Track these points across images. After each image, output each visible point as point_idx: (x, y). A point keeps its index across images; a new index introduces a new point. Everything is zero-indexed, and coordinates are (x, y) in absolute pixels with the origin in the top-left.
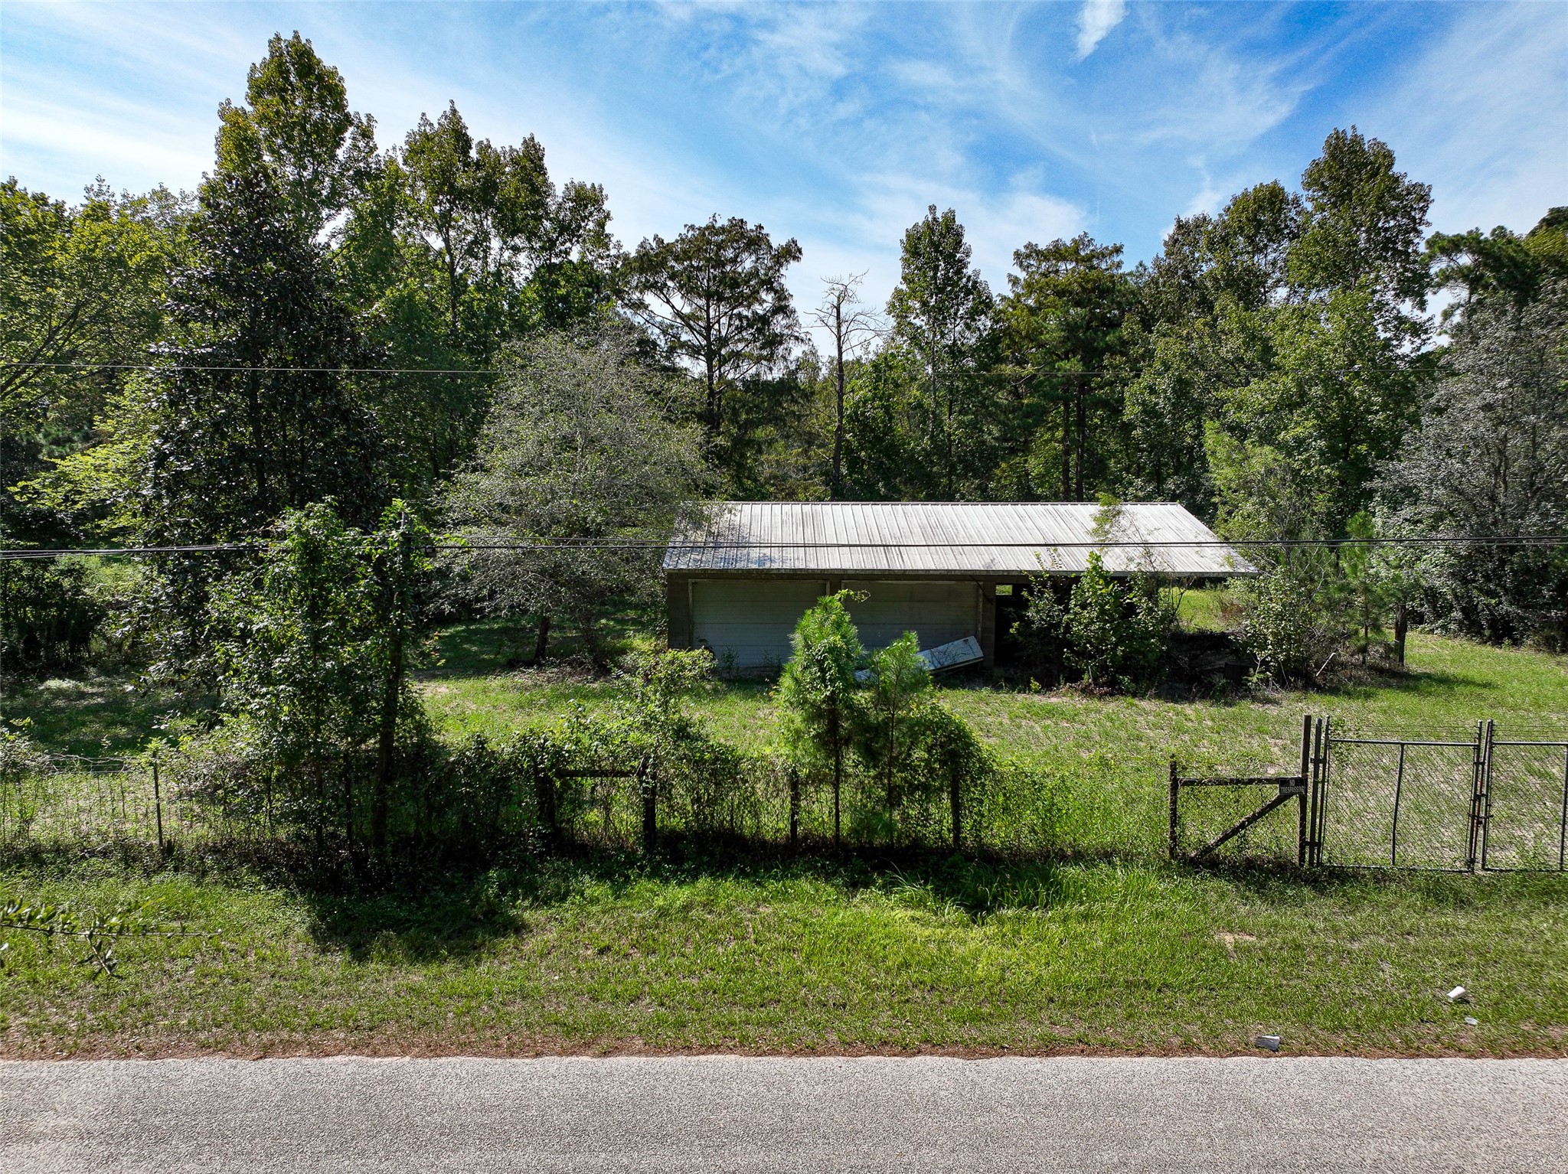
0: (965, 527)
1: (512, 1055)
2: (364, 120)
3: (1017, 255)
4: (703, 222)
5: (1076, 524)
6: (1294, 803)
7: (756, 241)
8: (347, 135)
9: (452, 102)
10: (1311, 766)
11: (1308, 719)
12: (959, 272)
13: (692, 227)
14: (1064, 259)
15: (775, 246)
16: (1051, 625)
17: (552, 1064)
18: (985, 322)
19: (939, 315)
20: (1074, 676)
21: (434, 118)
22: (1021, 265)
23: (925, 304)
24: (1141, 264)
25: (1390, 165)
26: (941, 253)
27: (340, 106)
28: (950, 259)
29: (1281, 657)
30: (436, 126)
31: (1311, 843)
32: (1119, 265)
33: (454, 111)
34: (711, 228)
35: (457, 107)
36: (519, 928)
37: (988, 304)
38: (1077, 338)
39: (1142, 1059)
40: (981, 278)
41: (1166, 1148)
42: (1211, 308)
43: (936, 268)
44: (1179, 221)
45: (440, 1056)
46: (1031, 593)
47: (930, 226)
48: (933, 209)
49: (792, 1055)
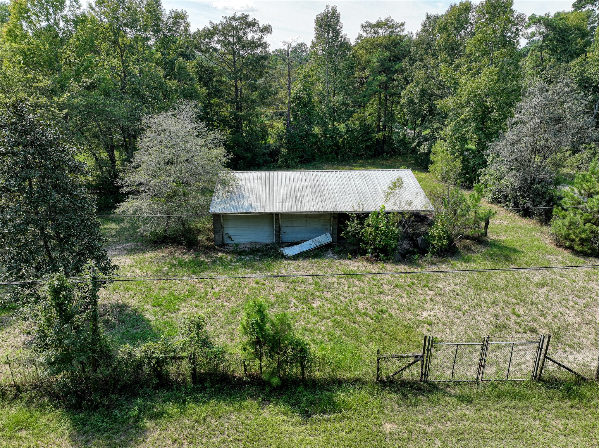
0: (327, 185)
3: (362, 26)
4: (230, 15)
5: (370, 182)
6: (419, 363)
7: (253, 24)
10: (426, 352)
11: (426, 337)
12: (338, 35)
13: (226, 17)
14: (381, 27)
15: (261, 26)
16: (356, 233)
19: (330, 54)
20: (364, 253)
22: (363, 30)
23: (324, 48)
25: (512, 5)
28: (334, 29)
29: (440, 245)
31: (425, 375)
32: (403, 30)
37: (350, 48)
38: (384, 66)
40: (347, 37)
42: (437, 58)
43: (328, 33)
44: (427, 15)
46: (349, 221)
47: (326, 14)
48: (328, 6)
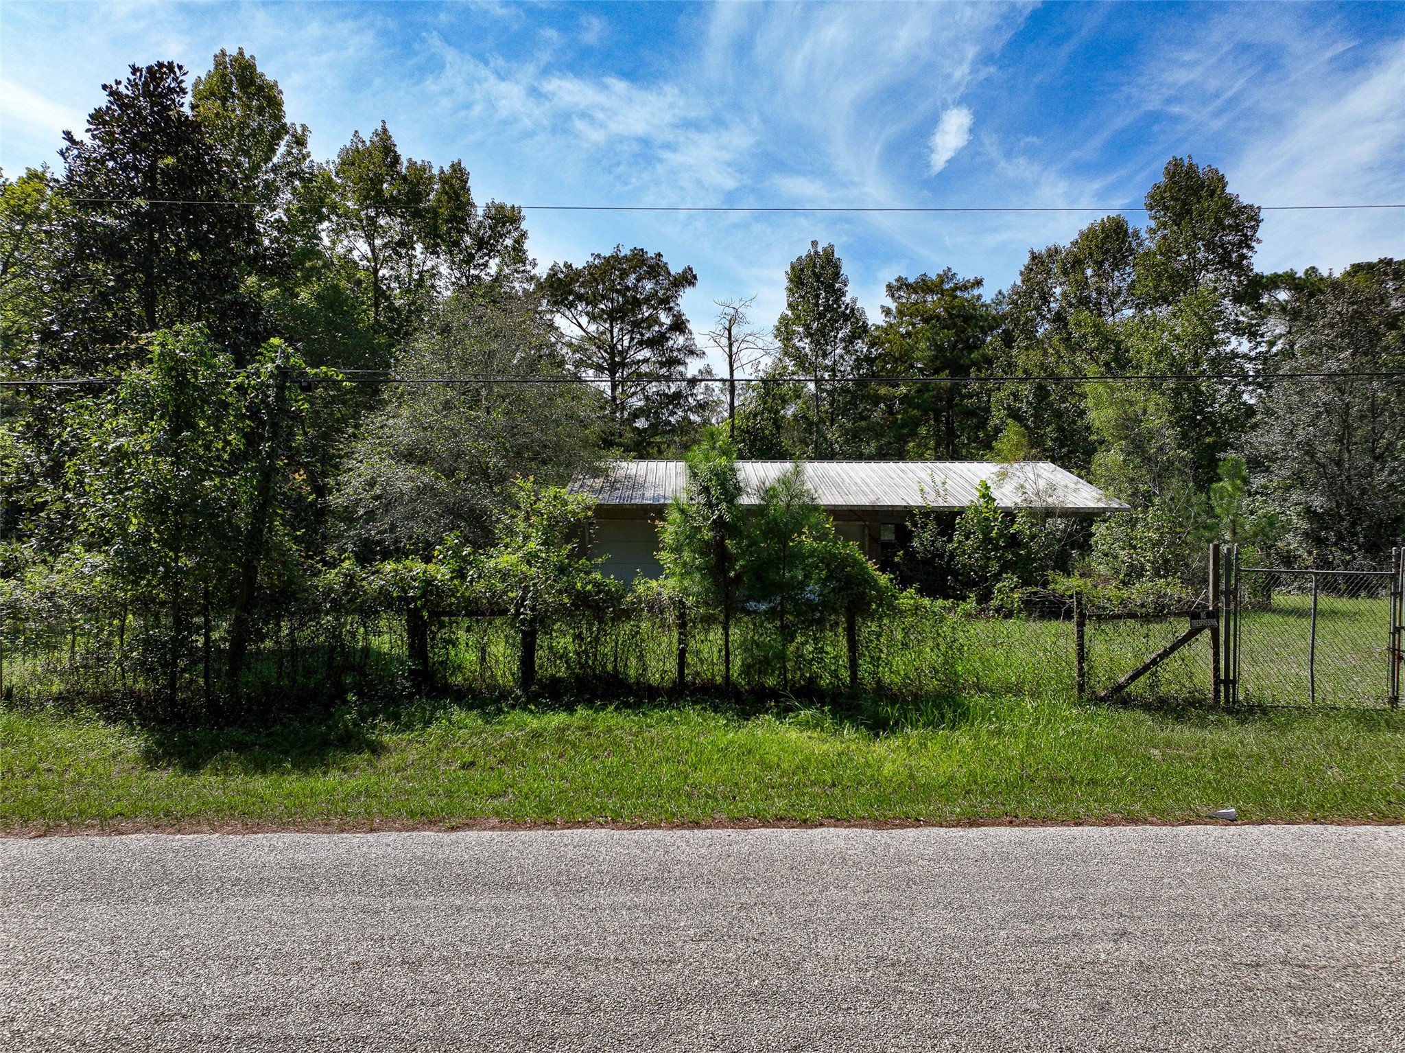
1: (342, 831)
2: (299, 131)
3: (889, 287)
4: (607, 253)
6: (1206, 637)
7: (655, 268)
8: (283, 143)
9: (384, 122)
10: (1222, 598)
12: (836, 301)
13: (599, 256)
14: (932, 291)
15: (673, 273)
16: (935, 556)
17: (389, 837)
18: (861, 346)
19: (820, 338)
21: (366, 136)
22: (893, 296)
23: (807, 327)
24: (1000, 293)
25: (1224, 186)
26: (822, 283)
27: (278, 116)
28: (830, 288)
30: (368, 143)
31: (1226, 681)
32: (980, 295)
33: (385, 130)
34: (615, 258)
35: (387, 126)
36: (377, 749)
37: (865, 328)
38: (945, 357)
39: (1080, 828)
40: (859, 306)
41: (1130, 887)
43: (818, 296)
44: (1033, 253)
45: (257, 833)
46: (915, 525)
47: (812, 258)
48: (814, 243)
49: (672, 828)
